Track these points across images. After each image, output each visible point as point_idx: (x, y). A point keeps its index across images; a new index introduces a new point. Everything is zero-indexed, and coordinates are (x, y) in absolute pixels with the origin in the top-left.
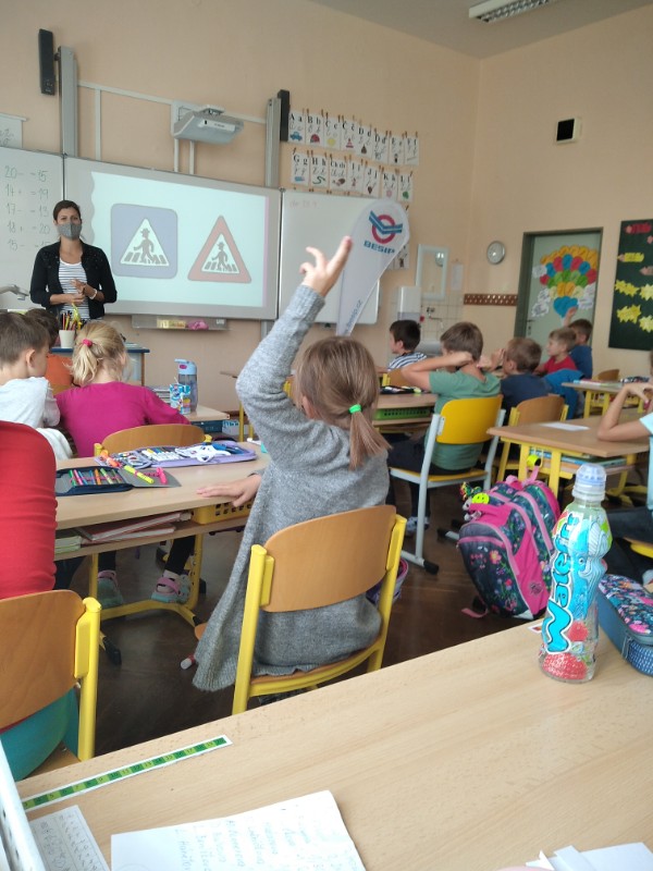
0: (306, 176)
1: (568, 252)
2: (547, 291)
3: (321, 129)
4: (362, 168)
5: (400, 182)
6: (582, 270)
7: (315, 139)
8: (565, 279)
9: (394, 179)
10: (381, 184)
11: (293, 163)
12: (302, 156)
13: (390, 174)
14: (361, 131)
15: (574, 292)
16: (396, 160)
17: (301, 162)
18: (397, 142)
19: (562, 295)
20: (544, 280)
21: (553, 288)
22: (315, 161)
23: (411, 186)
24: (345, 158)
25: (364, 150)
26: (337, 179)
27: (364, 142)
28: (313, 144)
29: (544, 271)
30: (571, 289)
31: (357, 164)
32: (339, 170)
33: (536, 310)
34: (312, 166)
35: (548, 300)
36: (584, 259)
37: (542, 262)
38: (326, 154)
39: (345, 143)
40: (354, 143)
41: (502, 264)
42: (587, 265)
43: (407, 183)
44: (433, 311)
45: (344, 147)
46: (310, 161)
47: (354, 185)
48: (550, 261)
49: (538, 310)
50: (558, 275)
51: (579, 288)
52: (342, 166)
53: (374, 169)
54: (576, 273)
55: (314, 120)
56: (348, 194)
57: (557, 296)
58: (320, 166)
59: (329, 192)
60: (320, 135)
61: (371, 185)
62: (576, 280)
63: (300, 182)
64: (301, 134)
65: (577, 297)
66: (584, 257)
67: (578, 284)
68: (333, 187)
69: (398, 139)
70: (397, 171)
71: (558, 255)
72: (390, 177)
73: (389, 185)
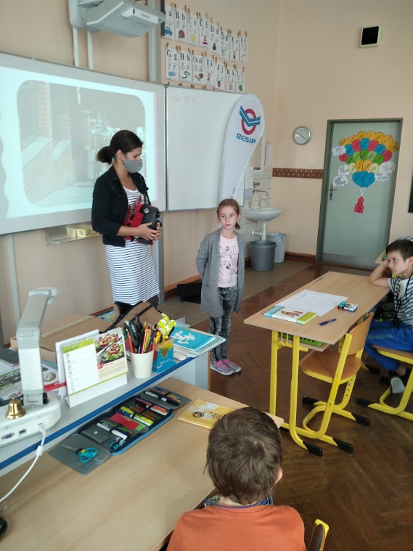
0: (176, 71)
1: (365, 136)
2: (346, 167)
3: (185, 24)
4: (214, 63)
5: (237, 77)
6: (378, 150)
7: (182, 34)
8: (363, 157)
9: (233, 74)
10: (225, 78)
11: (167, 58)
12: (173, 52)
13: (231, 68)
14: (212, 30)
15: (371, 167)
16: (234, 57)
17: (173, 57)
18: (235, 40)
19: (360, 170)
20: (343, 158)
21: (352, 164)
22: (182, 56)
23: (244, 80)
24: (202, 54)
25: (214, 48)
26: (198, 73)
27: (214, 39)
28: (181, 39)
29: (343, 150)
30: (369, 165)
31: (211, 59)
32: (199, 65)
33: (336, 181)
34: (181, 61)
35: (348, 173)
36: (380, 143)
37: (341, 144)
38: (189, 49)
39: (202, 39)
40: (208, 40)
41: (307, 144)
42: (382, 147)
43: (241, 77)
45: (201, 44)
46: (179, 56)
47: (209, 80)
48: (349, 142)
49: (338, 181)
50: (356, 154)
51: (375, 165)
52: (201, 61)
53: (222, 65)
54: (373, 153)
55: (180, 15)
56: (204, 88)
57: (355, 171)
58: (186, 60)
59: (192, 87)
60: (185, 31)
61: (219, 79)
62: (372, 159)
63: (172, 77)
64: (172, 30)
65: (373, 171)
66: (380, 141)
67: (374, 161)
68: (195, 81)
69: (236, 38)
70: (235, 67)
71: (356, 138)
72: (231, 72)
73: (231, 79)
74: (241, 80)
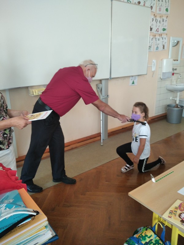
5: (165, 3)
10: (157, 4)
23: (169, 5)
26: (137, 1)
43: (167, 3)
44: (176, 69)
47: (144, 5)
61: (152, 5)
73: (160, 5)
74: (167, 5)
